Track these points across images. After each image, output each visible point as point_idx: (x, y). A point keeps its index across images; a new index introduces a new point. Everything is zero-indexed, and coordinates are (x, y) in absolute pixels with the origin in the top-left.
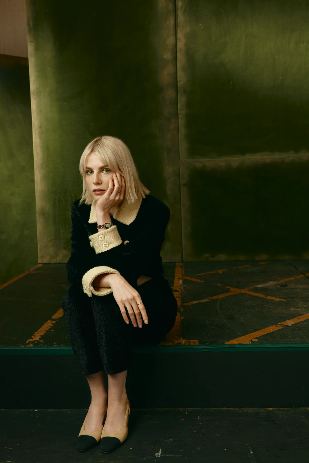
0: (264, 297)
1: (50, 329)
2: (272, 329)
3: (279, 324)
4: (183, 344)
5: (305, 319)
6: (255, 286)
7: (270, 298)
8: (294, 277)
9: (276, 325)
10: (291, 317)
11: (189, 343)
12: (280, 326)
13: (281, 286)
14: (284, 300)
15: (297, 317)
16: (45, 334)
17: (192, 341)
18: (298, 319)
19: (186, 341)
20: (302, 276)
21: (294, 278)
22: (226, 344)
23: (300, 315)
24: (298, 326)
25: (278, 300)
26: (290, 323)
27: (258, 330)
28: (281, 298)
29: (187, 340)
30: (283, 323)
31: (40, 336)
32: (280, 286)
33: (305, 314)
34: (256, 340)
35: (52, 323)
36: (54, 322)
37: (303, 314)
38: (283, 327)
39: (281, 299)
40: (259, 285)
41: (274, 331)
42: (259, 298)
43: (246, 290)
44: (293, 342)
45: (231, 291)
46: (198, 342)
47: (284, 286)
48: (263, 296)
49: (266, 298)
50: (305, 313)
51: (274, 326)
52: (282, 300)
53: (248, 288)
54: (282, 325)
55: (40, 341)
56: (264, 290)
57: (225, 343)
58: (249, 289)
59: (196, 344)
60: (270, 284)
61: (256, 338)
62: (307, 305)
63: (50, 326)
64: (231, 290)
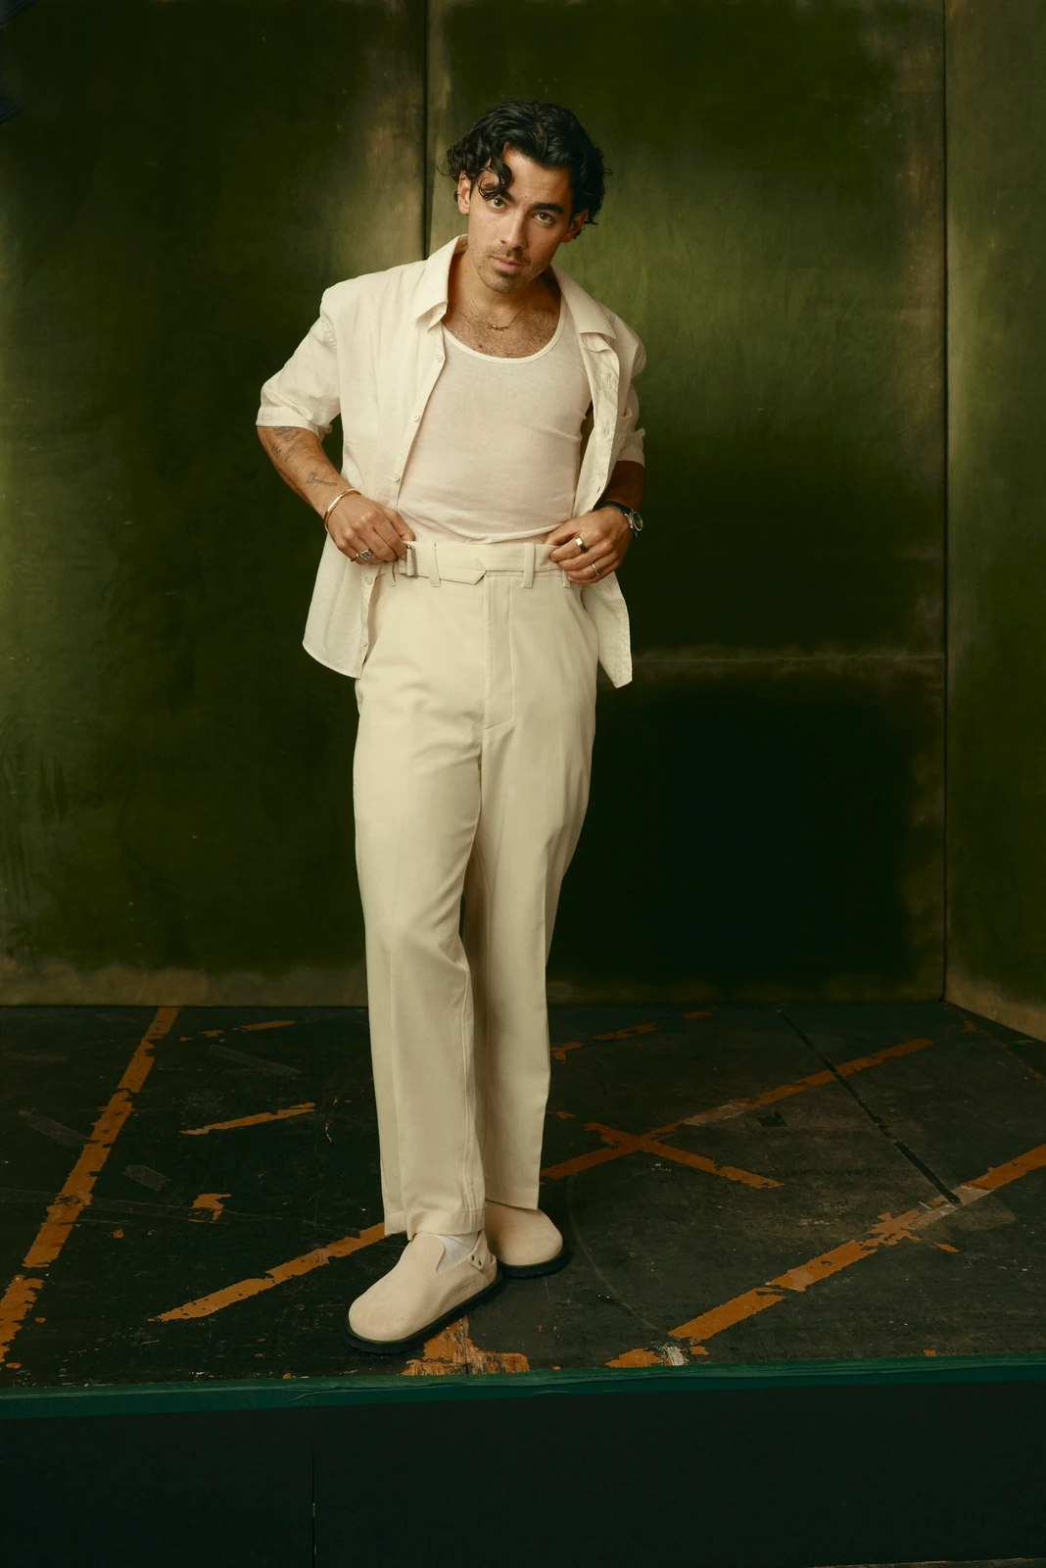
0: (715, 1172)
1: (31, 1315)
2: (747, 1305)
3: (768, 1284)
4: (479, 1370)
5: (846, 1264)
6: (681, 1122)
7: (732, 1173)
8: (800, 1081)
9: (760, 1290)
10: (801, 1256)
11: (497, 1365)
12: (771, 1293)
13: (764, 1123)
14: (777, 1184)
15: (821, 1254)
16: (17, 1334)
17: (506, 1356)
18: (823, 1263)
19: (489, 1359)
20: (827, 1076)
21: (804, 1083)
22: (614, 1369)
23: (829, 1246)
24: (826, 1290)
25: (756, 1182)
26: (799, 1279)
27: (706, 1311)
28: (766, 1176)
29: (489, 1354)
30: (780, 1281)
31: (4, 1344)
32: (760, 1120)
33: (845, 1242)
34: (702, 1350)
35: (31, 1289)
36: (37, 1283)
37: (837, 1245)
38: (780, 1298)
39: (765, 1180)
40: (691, 1116)
41: (755, 1313)
42: (696, 1172)
43: (652, 1139)
44: (814, 1356)
45: (605, 1145)
46: (524, 1359)
47: (772, 1120)
48: (706, 1164)
49: (721, 1173)
50: (844, 1240)
51: (753, 1292)
52: (770, 1181)
53: (658, 1131)
54: (778, 1290)
55: (8, 1365)
56: (711, 1139)
57: (608, 1364)
58: (665, 1134)
59: (519, 1368)
60: (730, 1111)
61: (703, 1343)
62: (847, 1203)
63: (27, 1302)
64: (604, 1139)
